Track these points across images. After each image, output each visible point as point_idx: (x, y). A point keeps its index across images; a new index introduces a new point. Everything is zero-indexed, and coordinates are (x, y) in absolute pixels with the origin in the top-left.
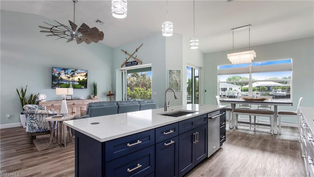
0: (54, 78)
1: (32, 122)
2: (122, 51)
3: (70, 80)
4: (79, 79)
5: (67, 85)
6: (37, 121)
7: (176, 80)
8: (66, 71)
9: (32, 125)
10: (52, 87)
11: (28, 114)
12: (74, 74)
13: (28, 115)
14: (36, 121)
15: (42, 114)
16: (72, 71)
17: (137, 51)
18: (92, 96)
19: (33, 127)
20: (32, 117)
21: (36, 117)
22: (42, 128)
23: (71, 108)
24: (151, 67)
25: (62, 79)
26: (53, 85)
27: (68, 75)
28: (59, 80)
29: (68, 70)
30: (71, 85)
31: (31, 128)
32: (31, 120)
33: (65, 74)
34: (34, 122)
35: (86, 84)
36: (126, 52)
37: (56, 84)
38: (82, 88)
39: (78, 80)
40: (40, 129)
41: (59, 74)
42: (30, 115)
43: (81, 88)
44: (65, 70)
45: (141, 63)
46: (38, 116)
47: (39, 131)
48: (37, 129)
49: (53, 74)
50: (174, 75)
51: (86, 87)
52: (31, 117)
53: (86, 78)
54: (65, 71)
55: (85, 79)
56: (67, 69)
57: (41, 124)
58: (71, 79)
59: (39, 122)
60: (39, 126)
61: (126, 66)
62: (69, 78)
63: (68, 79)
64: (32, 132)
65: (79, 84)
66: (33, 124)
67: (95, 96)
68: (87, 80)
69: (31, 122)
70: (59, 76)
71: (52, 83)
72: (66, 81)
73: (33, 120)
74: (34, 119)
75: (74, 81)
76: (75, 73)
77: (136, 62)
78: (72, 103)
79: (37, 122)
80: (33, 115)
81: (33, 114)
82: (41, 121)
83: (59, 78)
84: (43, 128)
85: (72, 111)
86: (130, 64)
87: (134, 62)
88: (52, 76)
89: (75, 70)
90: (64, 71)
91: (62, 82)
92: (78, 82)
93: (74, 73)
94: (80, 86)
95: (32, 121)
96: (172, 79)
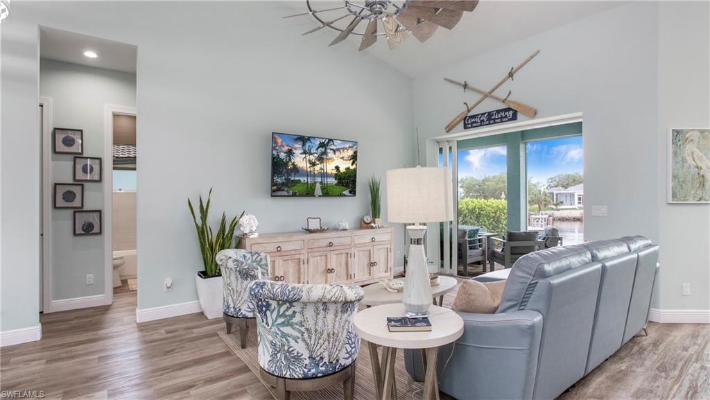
0: (278, 166)
1: (288, 335)
2: (449, 84)
3: (316, 172)
4: (337, 168)
5: (309, 187)
6: (307, 329)
7: (699, 164)
8: (308, 144)
9: (286, 348)
10: (274, 191)
11: (274, 300)
12: (325, 153)
13: (274, 304)
14: (303, 329)
15: (324, 304)
16: (322, 145)
17: (511, 75)
18: (368, 219)
19: (290, 353)
20: (290, 312)
21: (302, 313)
22: (322, 358)
23: (324, 258)
24: (581, 122)
25: (296, 170)
26: (275, 187)
27: (311, 157)
28: (289, 172)
29: (312, 140)
30: (318, 185)
31: (286, 357)
32: (283, 324)
33: (305, 153)
34: (295, 333)
35: (354, 182)
36: (465, 86)
37: (283, 184)
38: (345, 196)
39: (335, 172)
40: (318, 365)
41: (290, 153)
42: (280, 306)
43: (341, 195)
44: (303, 140)
45: (534, 114)
46: (310, 312)
47: (313, 371)
48: (307, 362)
49: (275, 153)
50: (689, 148)
51: (353, 192)
52: (283, 315)
53: (354, 166)
54: (304, 145)
55: (352, 168)
56: (309, 138)
57: (321, 341)
58: (317, 168)
59: (313, 336)
60: (311, 352)
61: (465, 128)
62: (314, 164)
63: (312, 169)
64: (288, 376)
65: (336, 182)
66: (292, 342)
67: (376, 219)
68: (355, 170)
69: (284, 335)
70: (290, 160)
71: (273, 179)
72: (308, 174)
73: (292, 325)
74: (294, 320)
75: (324, 175)
76: (328, 151)
77: (511, 113)
78: (326, 242)
79: (306, 335)
80: (292, 306)
81: (291, 302)
82: (319, 329)
83: (290, 166)
84: (326, 360)
85: (326, 265)
86: (483, 121)
87: (498, 112)
88: (273, 158)
89: (328, 143)
90: (301, 143)
91: (297, 178)
92: (336, 176)
93: (326, 149)
94: (338, 189)
95: (287, 330)
96: (684, 160)
